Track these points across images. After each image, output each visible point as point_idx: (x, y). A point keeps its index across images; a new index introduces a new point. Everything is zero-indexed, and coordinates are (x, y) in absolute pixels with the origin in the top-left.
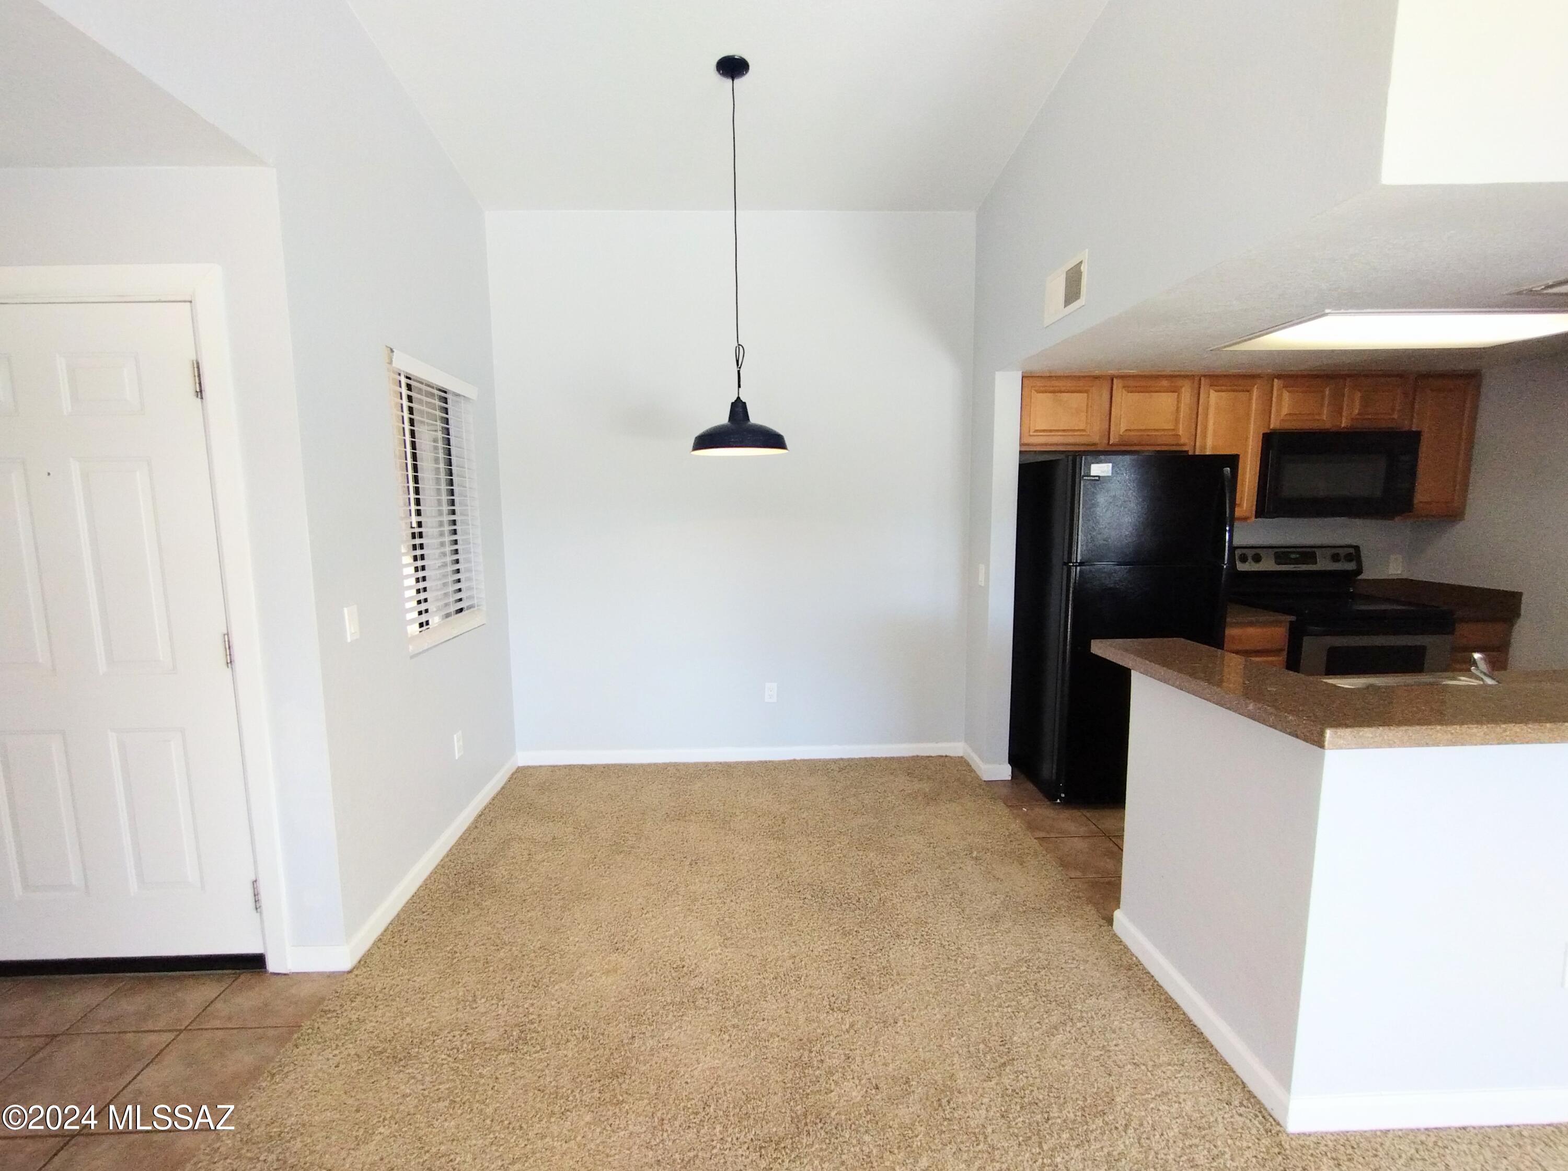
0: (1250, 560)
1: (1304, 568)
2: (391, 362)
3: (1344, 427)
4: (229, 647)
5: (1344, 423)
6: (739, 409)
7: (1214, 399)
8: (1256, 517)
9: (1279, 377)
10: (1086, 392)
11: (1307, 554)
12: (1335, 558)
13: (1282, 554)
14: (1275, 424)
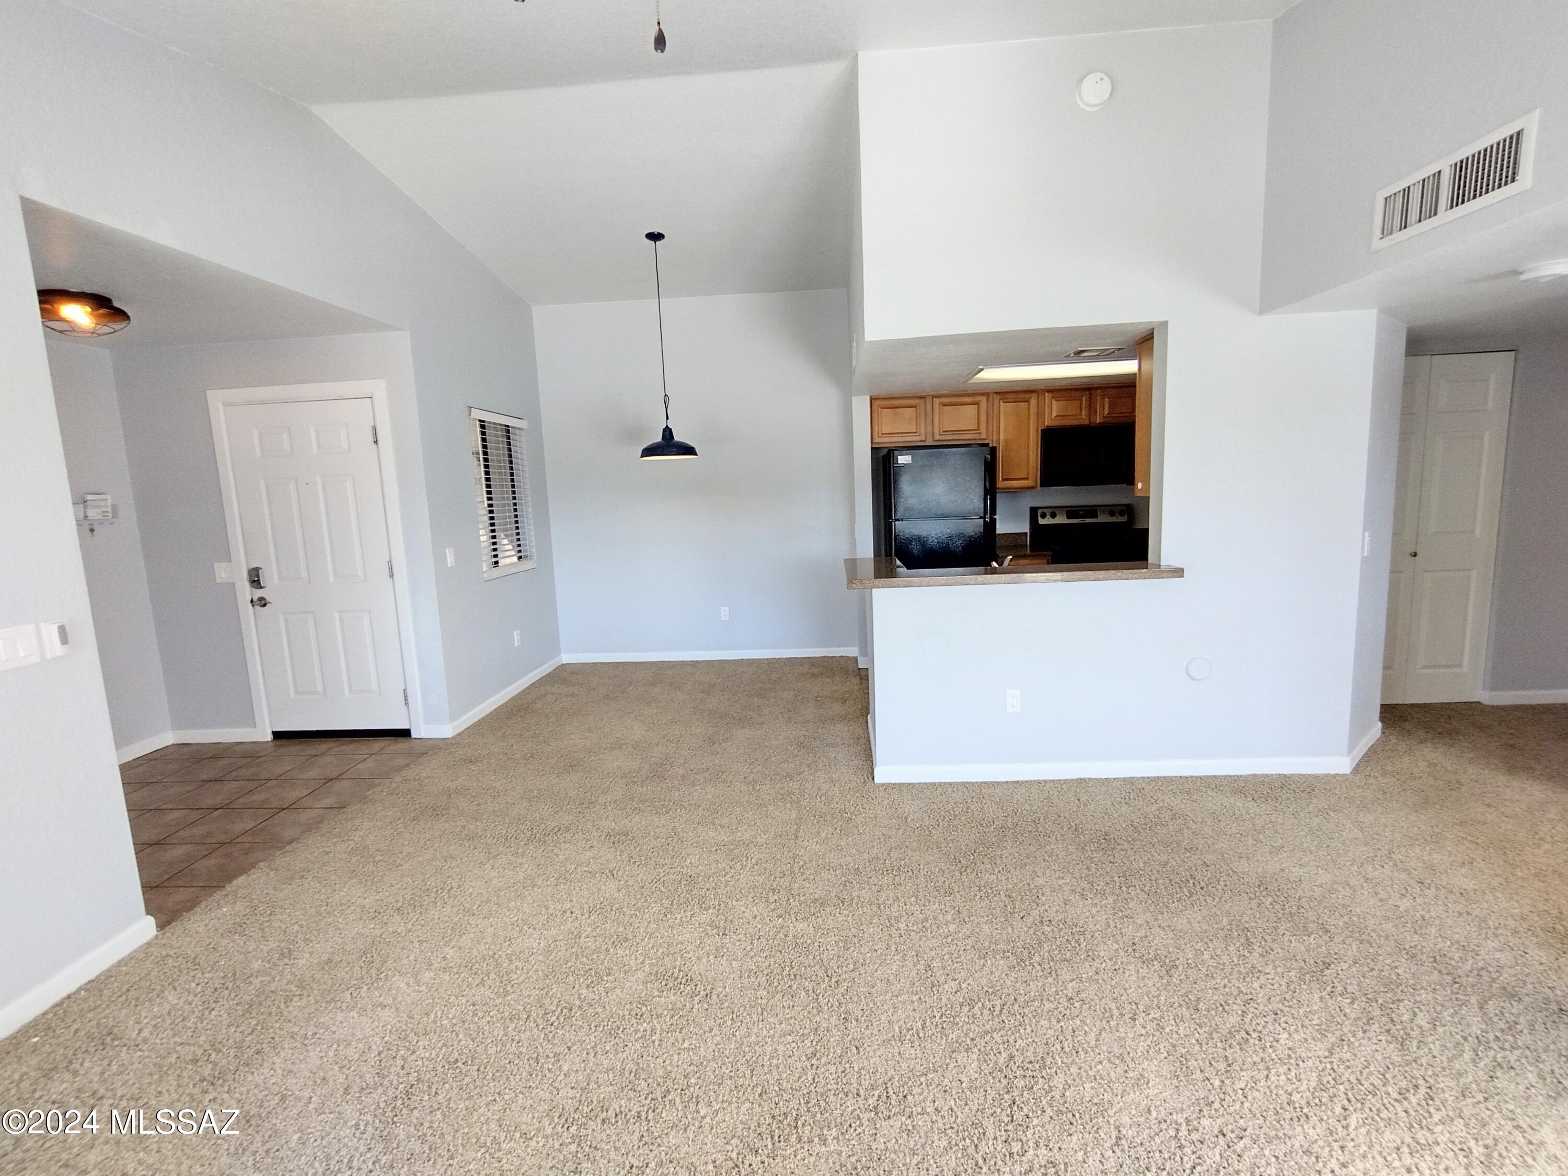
0: (1048, 516)
1: (1088, 520)
2: (470, 415)
3: (1099, 423)
4: (391, 569)
5: (1099, 420)
6: (668, 433)
7: (1005, 408)
8: (1042, 486)
9: (1049, 391)
10: (915, 407)
11: (1091, 511)
12: (1112, 514)
13: (1072, 512)
14: (1048, 423)
